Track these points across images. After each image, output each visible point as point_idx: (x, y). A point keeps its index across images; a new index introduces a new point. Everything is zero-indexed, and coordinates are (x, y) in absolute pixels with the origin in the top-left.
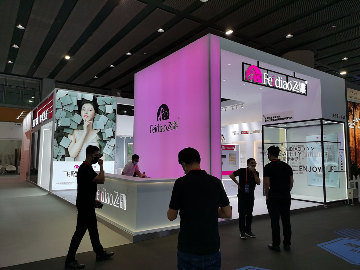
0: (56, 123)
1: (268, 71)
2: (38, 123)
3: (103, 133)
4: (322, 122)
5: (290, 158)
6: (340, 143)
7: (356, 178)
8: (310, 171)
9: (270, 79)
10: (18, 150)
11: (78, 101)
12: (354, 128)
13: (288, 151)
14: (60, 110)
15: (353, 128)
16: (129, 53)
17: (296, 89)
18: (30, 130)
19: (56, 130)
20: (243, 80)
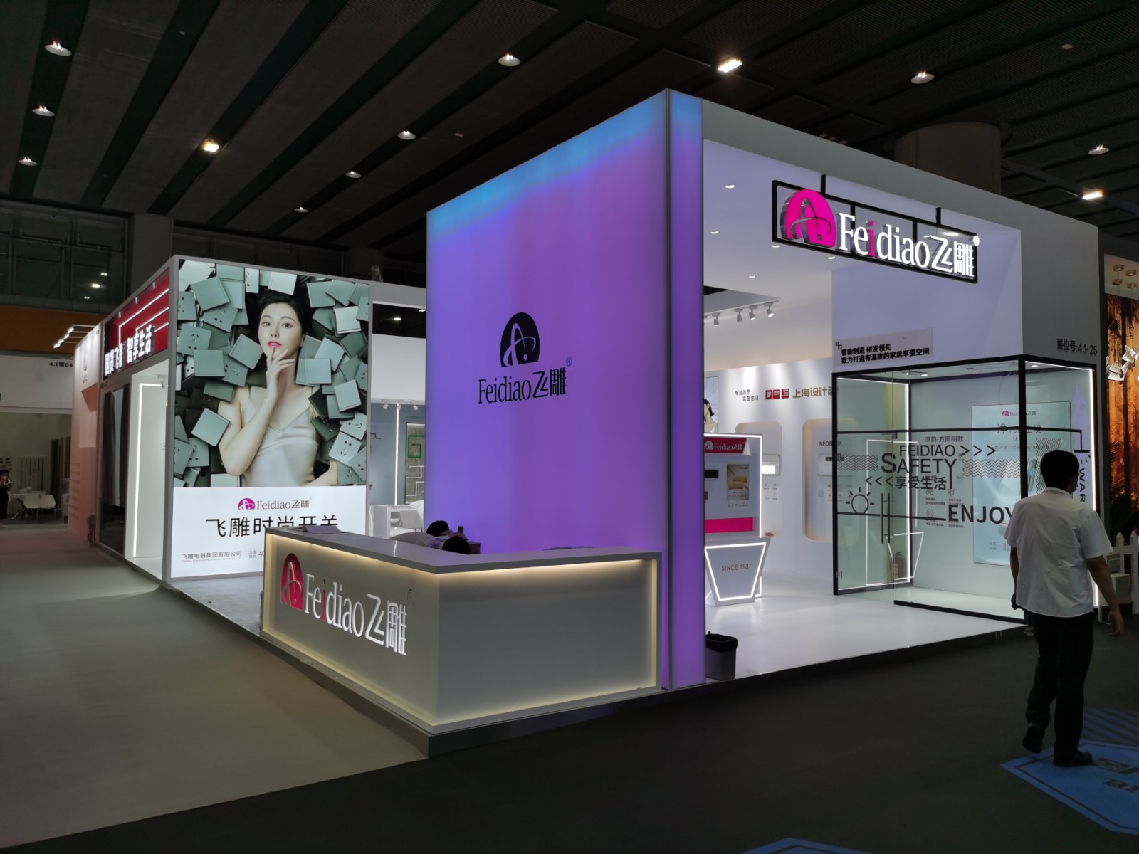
0: (179, 368)
1: (853, 206)
2: (121, 364)
3: (328, 397)
4: (1022, 365)
5: (920, 479)
6: (1080, 431)
7: (1127, 542)
8: (981, 519)
9: (861, 234)
10: (60, 443)
11: (249, 297)
12: (1124, 383)
13: (913, 457)
14: (191, 324)
15: (1121, 383)
16: (407, 134)
17: (944, 261)
18: (96, 384)
19: (178, 388)
20: (775, 239)
